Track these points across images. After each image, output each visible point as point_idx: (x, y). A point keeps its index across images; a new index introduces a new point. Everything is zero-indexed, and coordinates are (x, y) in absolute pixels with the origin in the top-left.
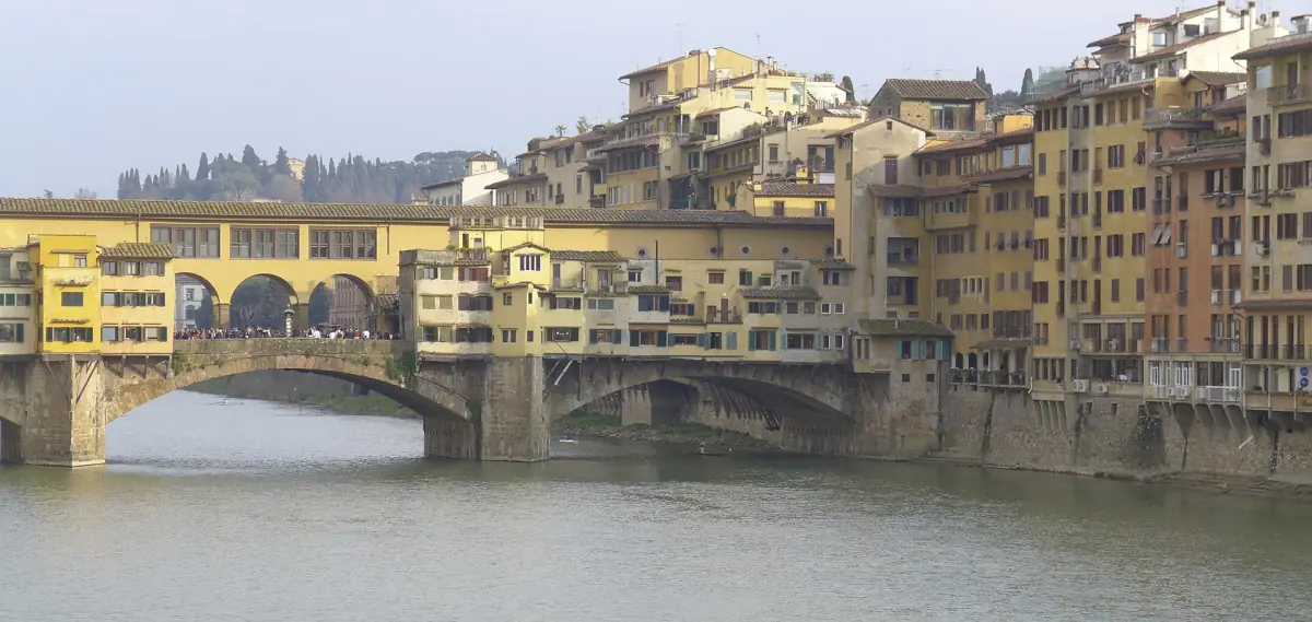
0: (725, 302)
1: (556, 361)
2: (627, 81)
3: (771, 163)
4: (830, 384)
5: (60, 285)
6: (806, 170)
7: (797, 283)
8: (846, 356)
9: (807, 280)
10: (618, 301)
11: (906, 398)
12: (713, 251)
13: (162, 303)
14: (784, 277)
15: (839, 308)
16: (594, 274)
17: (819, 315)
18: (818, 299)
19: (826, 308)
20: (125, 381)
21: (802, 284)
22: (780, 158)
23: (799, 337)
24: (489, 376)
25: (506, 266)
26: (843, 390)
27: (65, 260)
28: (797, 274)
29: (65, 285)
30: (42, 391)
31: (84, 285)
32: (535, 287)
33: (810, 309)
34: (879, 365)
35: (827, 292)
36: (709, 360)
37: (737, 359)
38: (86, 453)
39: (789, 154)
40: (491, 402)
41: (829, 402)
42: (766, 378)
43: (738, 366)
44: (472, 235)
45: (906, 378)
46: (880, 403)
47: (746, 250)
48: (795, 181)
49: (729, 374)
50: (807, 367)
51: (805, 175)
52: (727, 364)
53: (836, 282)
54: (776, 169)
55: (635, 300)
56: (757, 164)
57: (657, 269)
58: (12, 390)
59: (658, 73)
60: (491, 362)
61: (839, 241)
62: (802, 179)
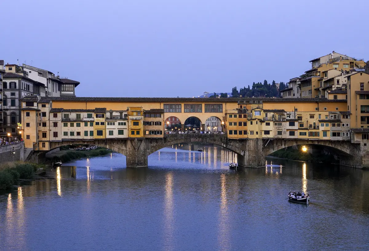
0: (315, 123)
1: (265, 140)
2: (312, 62)
3: (337, 84)
4: (346, 146)
5: (133, 120)
6: (345, 86)
7: (336, 118)
8: (350, 138)
9: (338, 117)
10: (283, 123)
11: (365, 150)
12: (317, 109)
13: (161, 125)
14: (332, 116)
15: (347, 125)
16: (277, 116)
17: (341, 127)
18: (342, 122)
19: (343, 125)
20: (152, 145)
21: (337, 118)
22: (340, 83)
23: (336, 133)
24: (248, 144)
25: (251, 114)
26: (350, 148)
27: (135, 114)
28: (336, 115)
29: (134, 120)
30: (130, 147)
31: (139, 120)
32: (258, 120)
33: (339, 125)
34: (357, 141)
35: (344, 121)
36: (310, 139)
37: (318, 139)
38: (141, 163)
39: (343, 82)
40: (248, 151)
41: (345, 151)
42: (327, 145)
43: (319, 141)
44: (243, 106)
45: (365, 145)
46: (359, 152)
47: (325, 109)
48: (342, 89)
49: (316, 143)
50: (338, 142)
51: (344, 88)
52: (316, 140)
53: (347, 118)
54: (339, 86)
55: (288, 123)
56: (333, 85)
57: (295, 114)
58: (124, 147)
59: (318, 60)
60: (248, 140)
61: (348, 106)
62: (344, 89)
